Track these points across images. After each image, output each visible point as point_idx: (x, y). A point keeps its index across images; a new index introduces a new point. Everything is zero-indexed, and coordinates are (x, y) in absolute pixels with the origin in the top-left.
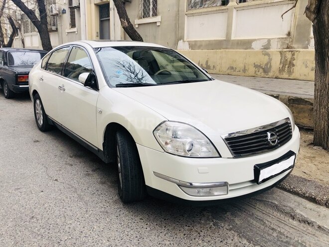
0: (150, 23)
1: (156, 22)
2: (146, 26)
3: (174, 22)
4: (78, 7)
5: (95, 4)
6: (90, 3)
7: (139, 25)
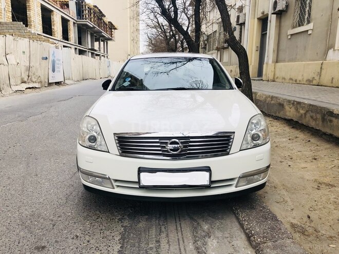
0: (302, 32)
1: (308, 31)
2: (297, 36)
3: (326, 28)
4: (244, 24)
5: (258, 19)
6: (254, 18)
7: (292, 35)
